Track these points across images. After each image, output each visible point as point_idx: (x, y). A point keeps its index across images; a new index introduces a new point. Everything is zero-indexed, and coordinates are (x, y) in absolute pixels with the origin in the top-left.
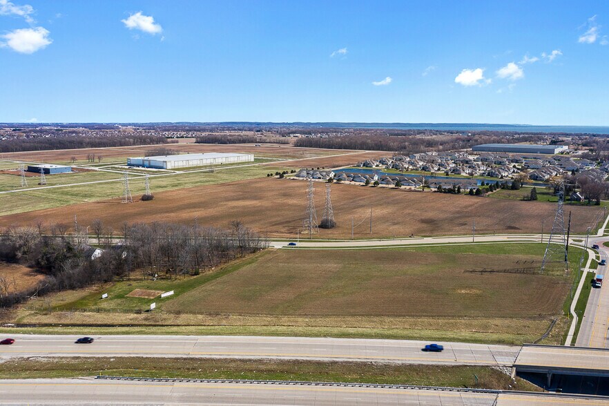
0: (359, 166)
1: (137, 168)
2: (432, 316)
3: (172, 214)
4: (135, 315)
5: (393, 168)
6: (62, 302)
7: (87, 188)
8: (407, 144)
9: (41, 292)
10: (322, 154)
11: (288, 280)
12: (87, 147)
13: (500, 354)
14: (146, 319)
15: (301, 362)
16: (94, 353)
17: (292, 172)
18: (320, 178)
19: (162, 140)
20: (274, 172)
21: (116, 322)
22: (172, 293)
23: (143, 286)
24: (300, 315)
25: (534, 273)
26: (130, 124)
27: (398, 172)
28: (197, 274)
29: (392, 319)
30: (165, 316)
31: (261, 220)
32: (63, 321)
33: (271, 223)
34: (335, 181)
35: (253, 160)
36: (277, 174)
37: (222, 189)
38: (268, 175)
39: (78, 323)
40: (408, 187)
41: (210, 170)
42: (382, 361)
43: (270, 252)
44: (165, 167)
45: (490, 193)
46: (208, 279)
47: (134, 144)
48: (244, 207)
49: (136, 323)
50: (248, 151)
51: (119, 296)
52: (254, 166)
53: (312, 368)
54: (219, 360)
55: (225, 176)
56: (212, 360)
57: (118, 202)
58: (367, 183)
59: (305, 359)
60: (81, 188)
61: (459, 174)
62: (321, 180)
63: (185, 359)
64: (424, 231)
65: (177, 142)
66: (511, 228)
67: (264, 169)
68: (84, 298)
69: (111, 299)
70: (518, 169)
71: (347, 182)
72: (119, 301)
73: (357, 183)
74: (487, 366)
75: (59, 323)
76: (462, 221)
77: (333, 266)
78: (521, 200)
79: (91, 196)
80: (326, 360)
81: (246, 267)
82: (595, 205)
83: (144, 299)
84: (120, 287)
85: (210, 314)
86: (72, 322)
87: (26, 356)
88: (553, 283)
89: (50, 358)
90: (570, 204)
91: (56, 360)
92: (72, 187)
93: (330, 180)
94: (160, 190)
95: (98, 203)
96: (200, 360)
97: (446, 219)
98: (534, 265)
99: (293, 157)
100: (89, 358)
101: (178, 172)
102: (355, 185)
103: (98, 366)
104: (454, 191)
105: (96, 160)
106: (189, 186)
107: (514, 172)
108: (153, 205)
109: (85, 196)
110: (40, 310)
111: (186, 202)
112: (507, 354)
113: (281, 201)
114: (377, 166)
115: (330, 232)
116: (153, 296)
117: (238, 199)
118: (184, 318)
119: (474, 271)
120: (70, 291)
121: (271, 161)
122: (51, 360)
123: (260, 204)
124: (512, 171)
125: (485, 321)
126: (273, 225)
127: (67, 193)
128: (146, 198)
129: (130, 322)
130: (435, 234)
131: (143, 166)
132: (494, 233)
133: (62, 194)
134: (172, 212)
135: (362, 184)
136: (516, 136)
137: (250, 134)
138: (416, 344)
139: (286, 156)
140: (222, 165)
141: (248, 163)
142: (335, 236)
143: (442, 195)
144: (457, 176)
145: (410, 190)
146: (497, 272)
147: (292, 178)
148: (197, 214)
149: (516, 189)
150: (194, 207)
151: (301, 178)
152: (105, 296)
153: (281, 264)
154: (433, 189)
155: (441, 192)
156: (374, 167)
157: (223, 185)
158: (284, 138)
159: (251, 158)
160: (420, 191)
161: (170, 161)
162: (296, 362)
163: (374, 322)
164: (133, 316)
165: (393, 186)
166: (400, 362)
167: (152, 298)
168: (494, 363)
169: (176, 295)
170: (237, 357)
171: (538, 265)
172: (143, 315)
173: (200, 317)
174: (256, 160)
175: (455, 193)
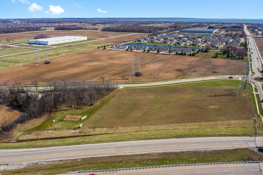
0: (136, 41)
1: (33, 45)
2: (206, 121)
3: (63, 71)
4: (74, 131)
5: (151, 42)
6: (34, 126)
7: (14, 58)
8: (152, 29)
9: (21, 121)
10: (116, 35)
11: (135, 106)
12: (2, 33)
13: (249, 141)
14: (80, 132)
15: (168, 153)
16: (69, 157)
17: (108, 45)
18: (122, 49)
19: (38, 29)
20: (100, 45)
21: (66, 135)
22: (85, 117)
23: (70, 114)
24: (149, 124)
25: (235, 96)
26: (17, 19)
27: (153, 44)
28: (92, 105)
29: (190, 124)
30: (88, 130)
31: (106, 73)
32: (40, 137)
33: (112, 74)
34: (130, 50)
35: (86, 39)
36: (102, 47)
37: (80, 56)
38: (98, 48)
39: (48, 137)
40: (163, 53)
41: (69, 46)
42: (202, 150)
43: (119, 91)
44: (47, 44)
45: (197, 54)
46: (98, 108)
47: (25, 31)
48: (95, 66)
49: (76, 135)
50: (82, 34)
51: (61, 120)
52: (89, 43)
53: (174, 156)
54: (130, 156)
55: (78, 49)
56: (127, 156)
57: (33, 66)
58: (144, 51)
59: (169, 151)
60: (11, 58)
61: (180, 45)
62: (123, 50)
63: (114, 156)
64: (180, 76)
65: (46, 30)
66: (215, 73)
67: (94, 44)
68: (44, 123)
69: (58, 122)
70: (203, 42)
71: (135, 51)
72: (62, 123)
73: (140, 51)
74: (247, 148)
75: (38, 138)
76: (193, 69)
77: (151, 97)
78: (212, 58)
79: (19, 62)
80: (178, 151)
81: (113, 100)
82: (242, 59)
83: (74, 121)
84: (59, 115)
85: (109, 127)
86: (44, 137)
87: (35, 162)
88: (245, 100)
89: (48, 162)
90: (232, 59)
91: (51, 163)
92: (6, 57)
93: (127, 50)
94: (51, 58)
95: (24, 66)
96: (122, 156)
97: (186, 69)
98: (233, 91)
99: (104, 37)
100: (68, 160)
101: (54, 47)
102: (139, 52)
103: (74, 164)
104: (183, 54)
105: (11, 41)
106: (64, 55)
107: (202, 43)
108: (52, 66)
109: (15, 62)
110: (25, 131)
111: (67, 64)
112: (251, 141)
113: (110, 61)
114: (144, 41)
115: (141, 78)
116: (77, 119)
117: (90, 62)
118: (98, 130)
119: (211, 96)
120: (35, 119)
121: (95, 39)
122: (49, 163)
123: (102, 64)
124: (201, 43)
125: (228, 122)
126: (113, 76)
127: (5, 61)
128: (47, 63)
129: (73, 135)
130: (186, 77)
131: (36, 44)
132: (209, 75)
133: (3, 61)
134: (62, 70)
135: (142, 51)
136: (193, 24)
137: (78, 24)
138: (212, 139)
139: (100, 37)
140: (73, 42)
141: (85, 41)
142: (144, 80)
143: (178, 56)
144: (180, 46)
145: (164, 54)
146: (220, 96)
147: (110, 49)
148: (75, 70)
149: (207, 52)
150: (72, 67)
151: (114, 49)
152: (54, 121)
153: (128, 97)
154: (174, 53)
155: (177, 55)
156: (142, 42)
157: (79, 53)
158: (94, 26)
159: (85, 38)
160: (168, 54)
161: (50, 42)
162: (166, 154)
163: (182, 126)
164: (73, 131)
165: (156, 52)
166: (210, 149)
167: (77, 120)
168: (248, 146)
169: (88, 117)
170: (138, 153)
171: (235, 91)
172: (78, 131)
173: (105, 129)
174: (88, 39)
175: (184, 55)
